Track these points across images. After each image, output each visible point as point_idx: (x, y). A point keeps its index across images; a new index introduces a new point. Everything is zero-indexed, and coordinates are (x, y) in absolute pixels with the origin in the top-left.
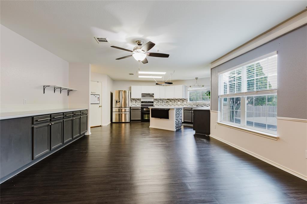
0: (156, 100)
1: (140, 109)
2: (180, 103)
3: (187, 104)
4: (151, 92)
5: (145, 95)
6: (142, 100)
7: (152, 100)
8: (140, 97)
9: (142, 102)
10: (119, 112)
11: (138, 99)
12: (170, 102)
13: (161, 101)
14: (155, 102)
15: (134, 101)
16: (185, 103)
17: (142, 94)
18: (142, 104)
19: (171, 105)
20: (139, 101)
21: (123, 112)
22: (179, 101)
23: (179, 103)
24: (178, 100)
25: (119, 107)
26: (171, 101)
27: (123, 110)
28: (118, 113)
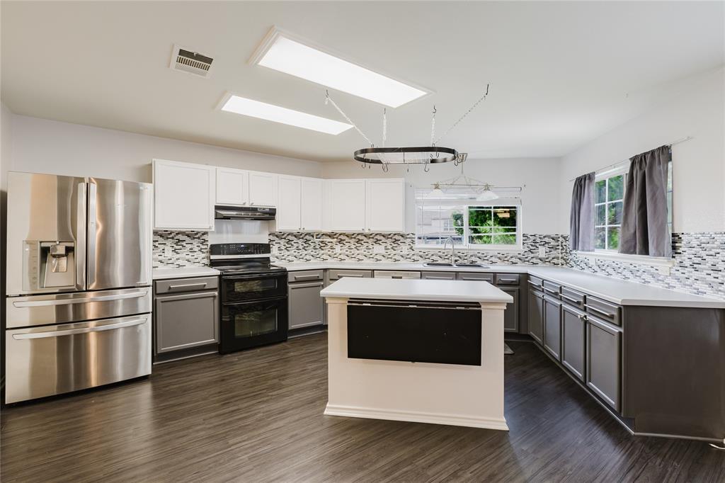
0: (280, 236)
1: (215, 285)
2: (383, 252)
3: (413, 252)
4: (262, 202)
5: (233, 213)
6: (212, 240)
7: (264, 239)
8: (205, 221)
9: (215, 249)
10: (61, 322)
11: (192, 235)
12: (338, 248)
13: (300, 241)
14: (277, 246)
15: (169, 242)
16: (404, 249)
17: (217, 208)
18: (213, 257)
19: (342, 257)
20: (196, 242)
21: (92, 324)
22: (377, 241)
23: (379, 249)
24: (376, 238)
25: (63, 293)
26: (341, 241)
27: (92, 311)
28: (52, 333)
